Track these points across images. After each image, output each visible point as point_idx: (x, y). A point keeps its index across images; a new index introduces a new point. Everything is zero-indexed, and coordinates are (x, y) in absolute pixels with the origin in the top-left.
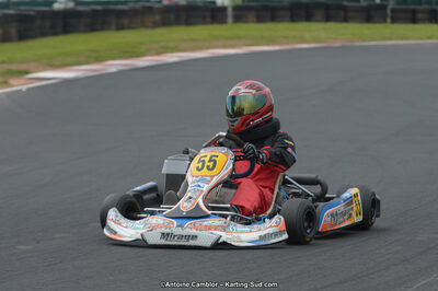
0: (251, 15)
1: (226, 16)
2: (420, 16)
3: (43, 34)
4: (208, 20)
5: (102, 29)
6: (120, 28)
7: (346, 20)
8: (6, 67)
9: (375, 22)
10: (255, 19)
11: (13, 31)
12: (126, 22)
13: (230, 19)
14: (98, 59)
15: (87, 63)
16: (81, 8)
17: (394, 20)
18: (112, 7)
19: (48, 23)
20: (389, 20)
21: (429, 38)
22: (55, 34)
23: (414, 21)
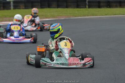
0: (22, 5)
1: (10, 6)
2: (102, 4)
4: (2, 8)
7: (67, 7)
9: (80, 8)
10: (24, 7)
13: (12, 7)
17: (90, 7)
20: (87, 6)
21: (106, 15)
23: (99, 7)
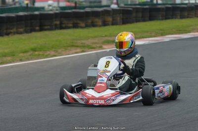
3: (137, 21)
5: (172, 18)
6: (182, 17)
8: (107, 38)
11: (118, 19)
12: (186, 14)
14: (162, 35)
15: (155, 37)
16: (159, 6)
18: (178, 6)
19: (140, 15)
22: (144, 21)
